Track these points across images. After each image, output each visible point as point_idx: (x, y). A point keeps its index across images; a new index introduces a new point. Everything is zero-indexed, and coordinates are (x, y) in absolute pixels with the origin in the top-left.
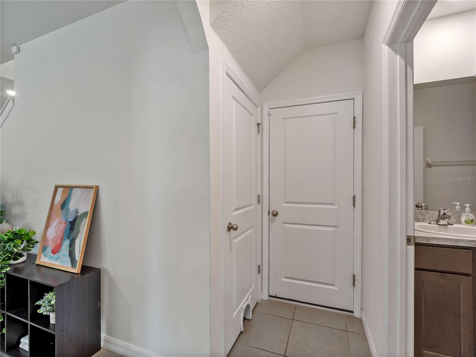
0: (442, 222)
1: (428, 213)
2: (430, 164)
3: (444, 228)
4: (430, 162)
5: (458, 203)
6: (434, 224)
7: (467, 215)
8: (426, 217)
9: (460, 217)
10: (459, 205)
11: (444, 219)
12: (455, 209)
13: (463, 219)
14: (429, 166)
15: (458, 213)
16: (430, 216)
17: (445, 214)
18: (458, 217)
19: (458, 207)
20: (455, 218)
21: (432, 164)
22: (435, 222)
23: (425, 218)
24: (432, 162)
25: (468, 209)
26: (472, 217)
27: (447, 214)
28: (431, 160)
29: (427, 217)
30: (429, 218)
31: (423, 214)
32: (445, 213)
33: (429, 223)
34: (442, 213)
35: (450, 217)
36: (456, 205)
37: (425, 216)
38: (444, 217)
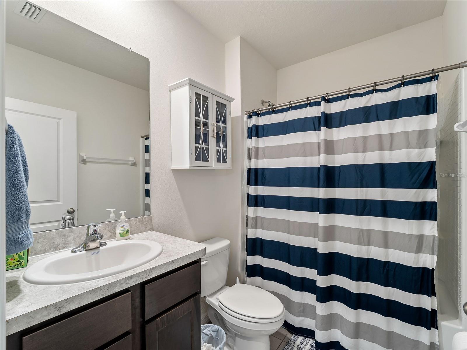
0: (92, 245)
1: (72, 232)
2: (85, 160)
3: (94, 253)
4: (85, 158)
5: (112, 210)
6: (79, 251)
7: (122, 225)
8: (69, 239)
9: (115, 228)
10: (114, 212)
11: (94, 240)
12: (109, 217)
13: (118, 231)
14: (84, 161)
15: (113, 224)
16: (76, 235)
17: (95, 232)
18: (113, 230)
19: (112, 215)
20: (109, 231)
21: (87, 160)
22: (80, 248)
23: (68, 241)
24: (86, 157)
25: (123, 217)
26: (127, 226)
27: (98, 231)
28: (86, 156)
29: (71, 238)
30: (74, 240)
31: (64, 235)
32: (96, 230)
33: (72, 252)
34: (91, 232)
35: (102, 236)
36: (110, 212)
37: (68, 237)
38: (95, 236)
